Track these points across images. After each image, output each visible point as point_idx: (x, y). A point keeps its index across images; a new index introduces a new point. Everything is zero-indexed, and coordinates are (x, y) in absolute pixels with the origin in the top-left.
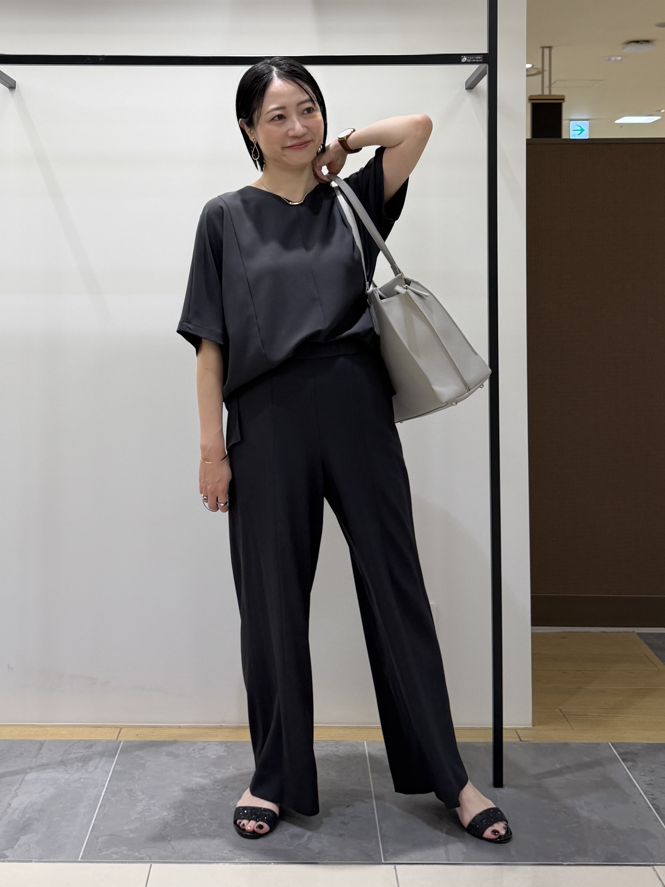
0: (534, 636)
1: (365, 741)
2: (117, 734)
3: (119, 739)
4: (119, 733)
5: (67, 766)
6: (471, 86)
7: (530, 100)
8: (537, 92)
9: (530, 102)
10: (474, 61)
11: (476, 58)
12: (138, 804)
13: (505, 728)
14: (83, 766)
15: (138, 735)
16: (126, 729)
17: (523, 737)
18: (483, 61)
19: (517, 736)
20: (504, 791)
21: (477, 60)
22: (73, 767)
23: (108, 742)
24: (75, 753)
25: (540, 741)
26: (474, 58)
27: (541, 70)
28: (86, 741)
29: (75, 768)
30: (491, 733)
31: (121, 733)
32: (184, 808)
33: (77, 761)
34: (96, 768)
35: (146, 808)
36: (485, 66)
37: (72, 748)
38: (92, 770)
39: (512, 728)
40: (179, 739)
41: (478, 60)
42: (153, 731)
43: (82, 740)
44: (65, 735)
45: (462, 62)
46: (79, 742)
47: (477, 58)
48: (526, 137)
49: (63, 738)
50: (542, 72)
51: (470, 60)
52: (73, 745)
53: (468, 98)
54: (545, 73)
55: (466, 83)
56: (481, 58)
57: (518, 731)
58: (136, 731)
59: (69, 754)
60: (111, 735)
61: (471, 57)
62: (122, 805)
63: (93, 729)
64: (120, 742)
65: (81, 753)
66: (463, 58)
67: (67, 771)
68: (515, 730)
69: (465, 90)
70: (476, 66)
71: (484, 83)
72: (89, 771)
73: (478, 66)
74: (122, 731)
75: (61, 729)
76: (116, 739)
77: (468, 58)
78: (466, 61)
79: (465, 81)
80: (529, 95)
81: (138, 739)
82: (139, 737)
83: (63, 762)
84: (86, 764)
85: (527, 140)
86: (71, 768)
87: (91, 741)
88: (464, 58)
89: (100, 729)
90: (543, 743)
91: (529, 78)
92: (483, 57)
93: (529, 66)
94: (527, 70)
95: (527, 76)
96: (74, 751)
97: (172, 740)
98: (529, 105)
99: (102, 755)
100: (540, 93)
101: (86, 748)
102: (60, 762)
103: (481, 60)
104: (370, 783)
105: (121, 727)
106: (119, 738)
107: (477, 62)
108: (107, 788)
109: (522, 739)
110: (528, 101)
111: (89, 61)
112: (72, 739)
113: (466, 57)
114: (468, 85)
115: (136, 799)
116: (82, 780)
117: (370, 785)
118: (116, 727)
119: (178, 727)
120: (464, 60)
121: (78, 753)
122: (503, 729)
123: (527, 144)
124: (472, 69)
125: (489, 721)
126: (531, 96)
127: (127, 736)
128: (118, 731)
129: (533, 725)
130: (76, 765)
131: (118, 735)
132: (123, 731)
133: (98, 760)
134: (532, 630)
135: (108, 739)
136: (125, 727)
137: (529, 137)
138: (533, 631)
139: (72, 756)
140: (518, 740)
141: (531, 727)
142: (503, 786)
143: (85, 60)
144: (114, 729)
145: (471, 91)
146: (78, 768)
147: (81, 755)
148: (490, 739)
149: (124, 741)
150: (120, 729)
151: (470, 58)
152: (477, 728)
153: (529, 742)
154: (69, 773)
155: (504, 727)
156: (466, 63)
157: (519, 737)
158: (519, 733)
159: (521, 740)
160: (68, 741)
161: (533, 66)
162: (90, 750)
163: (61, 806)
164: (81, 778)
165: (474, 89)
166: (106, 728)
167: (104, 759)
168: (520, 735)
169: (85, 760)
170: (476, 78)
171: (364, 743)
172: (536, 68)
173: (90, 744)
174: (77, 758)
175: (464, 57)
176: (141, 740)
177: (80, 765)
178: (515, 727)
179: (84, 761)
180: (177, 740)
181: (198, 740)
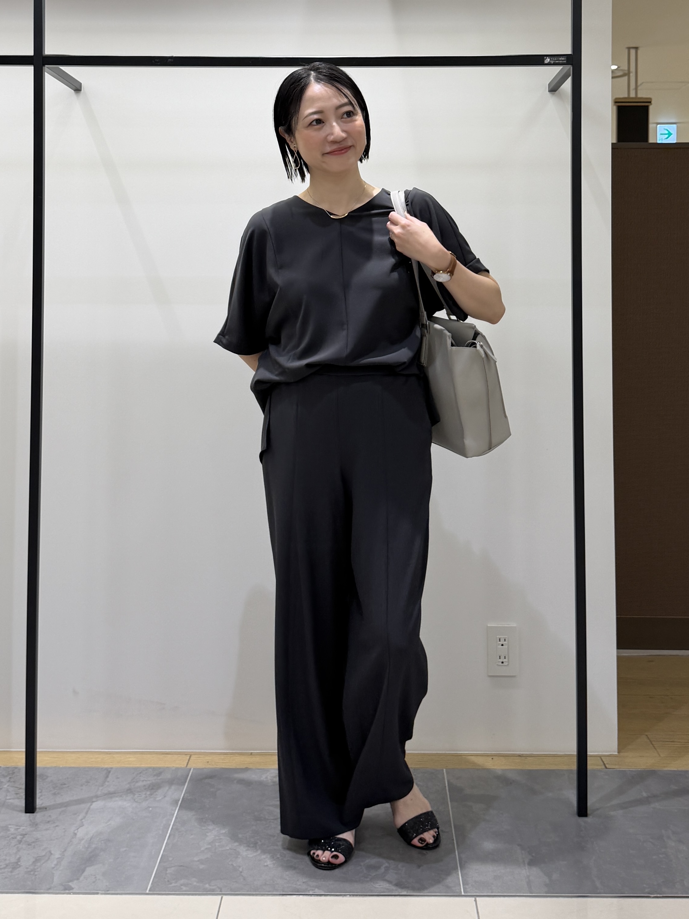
0: (619, 659)
1: (445, 768)
2: (187, 761)
3: (189, 767)
4: (189, 761)
5: (134, 795)
6: (554, 89)
7: (616, 102)
8: (623, 94)
9: (616, 105)
10: (558, 62)
11: (559, 59)
12: (207, 834)
13: (589, 755)
14: (151, 794)
15: (208, 762)
16: (197, 756)
17: (607, 764)
18: (567, 62)
19: (602, 763)
20: (588, 820)
21: (560, 62)
22: (140, 795)
23: (177, 769)
24: (143, 781)
25: (626, 768)
26: (557, 59)
27: (627, 72)
28: (154, 769)
29: (143, 796)
30: (575, 760)
31: (190, 760)
32: (256, 838)
33: (145, 789)
34: (165, 797)
35: (217, 838)
36: (569, 68)
37: (140, 776)
38: (160, 798)
39: (596, 755)
40: (251, 766)
41: (562, 62)
42: (223, 757)
43: (150, 768)
44: (133, 762)
45: (544, 63)
46: (147, 769)
47: (561, 59)
48: (612, 141)
49: (131, 766)
50: (627, 74)
51: (553, 62)
52: (140, 773)
53: (551, 101)
54: (631, 75)
55: (549, 85)
56: (565, 59)
57: (602, 758)
58: (206, 758)
59: (137, 782)
60: (180, 763)
61: (555, 58)
62: (192, 835)
63: (162, 756)
64: (190, 769)
65: (149, 781)
66: (545, 59)
67: (134, 800)
68: (600, 757)
69: (548, 92)
70: (559, 68)
71: (568, 85)
72: (158, 799)
73: (562, 67)
74: (191, 758)
75: (128, 756)
76: (185, 766)
77: (551, 59)
78: (549, 62)
79: (548, 83)
80: (614, 98)
81: (208, 766)
82: (210, 764)
83: (130, 791)
84: (155, 792)
85: (613, 144)
86: (139, 796)
87: (160, 768)
88: (547, 60)
89: (169, 756)
90: (629, 770)
91: (615, 80)
92: (567, 58)
93: (614, 67)
94: (613, 71)
95: (613, 78)
96: (142, 779)
97: (244, 767)
98: (615, 108)
99: (171, 782)
100: (626, 96)
101: (155, 775)
102: (128, 790)
103: (565, 62)
104: (449, 812)
105: (191, 754)
106: (188, 765)
107: (561, 63)
108: (176, 818)
109: (607, 766)
110: (613, 104)
111: (158, 62)
112: (140, 766)
113: (549, 58)
114: (551, 87)
115: (206, 829)
116: (151, 809)
117: (449, 814)
118: (186, 754)
119: (250, 754)
120: (547, 61)
121: (146, 781)
122: (588, 756)
123: (613, 149)
124: (556, 70)
125: (572, 748)
126: (616, 99)
127: (198, 763)
128: (188, 758)
129: (618, 753)
130: (144, 793)
131: (188, 763)
132: (193, 758)
133: (167, 788)
134: (617, 653)
135: (176, 766)
136: (195, 754)
137: (615, 141)
138: (619, 655)
139: (140, 784)
140: (603, 767)
141: (616, 753)
142: (588, 815)
143: (153, 61)
144: (183, 756)
145: (554, 94)
146: (146, 797)
147: (149, 782)
148: (574, 767)
149: (194, 769)
150: (189, 755)
151: (553, 60)
152: (560, 755)
153: (614, 769)
154: (136, 802)
155: (588, 753)
156: (549, 64)
157: (604, 764)
158: (604, 760)
159: (606, 768)
160: (136, 769)
161: (618, 67)
162: (159, 778)
163: (128, 835)
164: (149, 807)
165: (557, 91)
166: (175, 755)
167: (173, 787)
168: (605, 763)
169: (154, 788)
170: (559, 80)
171: (443, 770)
172: (622, 70)
173: (158, 772)
174: (145, 786)
175: (547, 58)
176: (212, 767)
177: (148, 793)
178: (600, 754)
179: (152, 789)
180: (250, 767)
181: (270, 768)
